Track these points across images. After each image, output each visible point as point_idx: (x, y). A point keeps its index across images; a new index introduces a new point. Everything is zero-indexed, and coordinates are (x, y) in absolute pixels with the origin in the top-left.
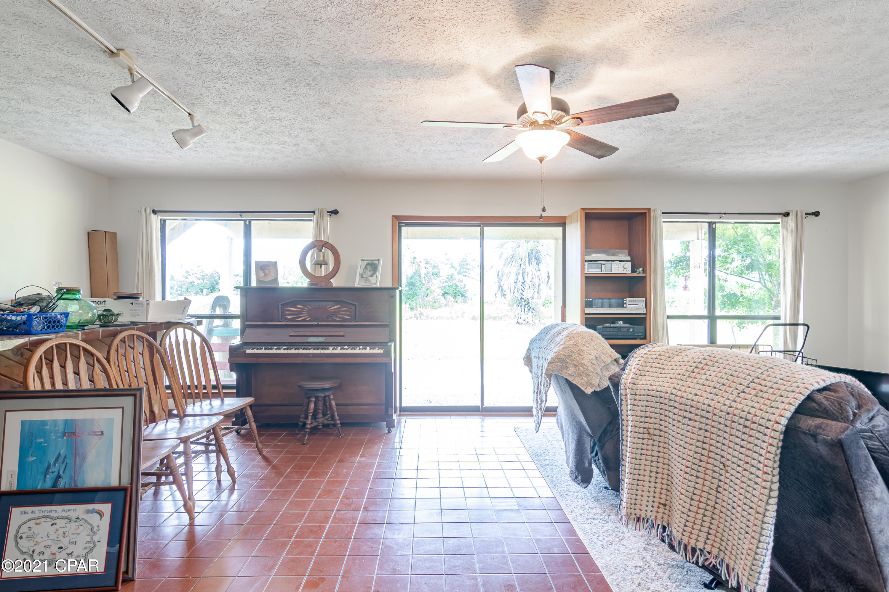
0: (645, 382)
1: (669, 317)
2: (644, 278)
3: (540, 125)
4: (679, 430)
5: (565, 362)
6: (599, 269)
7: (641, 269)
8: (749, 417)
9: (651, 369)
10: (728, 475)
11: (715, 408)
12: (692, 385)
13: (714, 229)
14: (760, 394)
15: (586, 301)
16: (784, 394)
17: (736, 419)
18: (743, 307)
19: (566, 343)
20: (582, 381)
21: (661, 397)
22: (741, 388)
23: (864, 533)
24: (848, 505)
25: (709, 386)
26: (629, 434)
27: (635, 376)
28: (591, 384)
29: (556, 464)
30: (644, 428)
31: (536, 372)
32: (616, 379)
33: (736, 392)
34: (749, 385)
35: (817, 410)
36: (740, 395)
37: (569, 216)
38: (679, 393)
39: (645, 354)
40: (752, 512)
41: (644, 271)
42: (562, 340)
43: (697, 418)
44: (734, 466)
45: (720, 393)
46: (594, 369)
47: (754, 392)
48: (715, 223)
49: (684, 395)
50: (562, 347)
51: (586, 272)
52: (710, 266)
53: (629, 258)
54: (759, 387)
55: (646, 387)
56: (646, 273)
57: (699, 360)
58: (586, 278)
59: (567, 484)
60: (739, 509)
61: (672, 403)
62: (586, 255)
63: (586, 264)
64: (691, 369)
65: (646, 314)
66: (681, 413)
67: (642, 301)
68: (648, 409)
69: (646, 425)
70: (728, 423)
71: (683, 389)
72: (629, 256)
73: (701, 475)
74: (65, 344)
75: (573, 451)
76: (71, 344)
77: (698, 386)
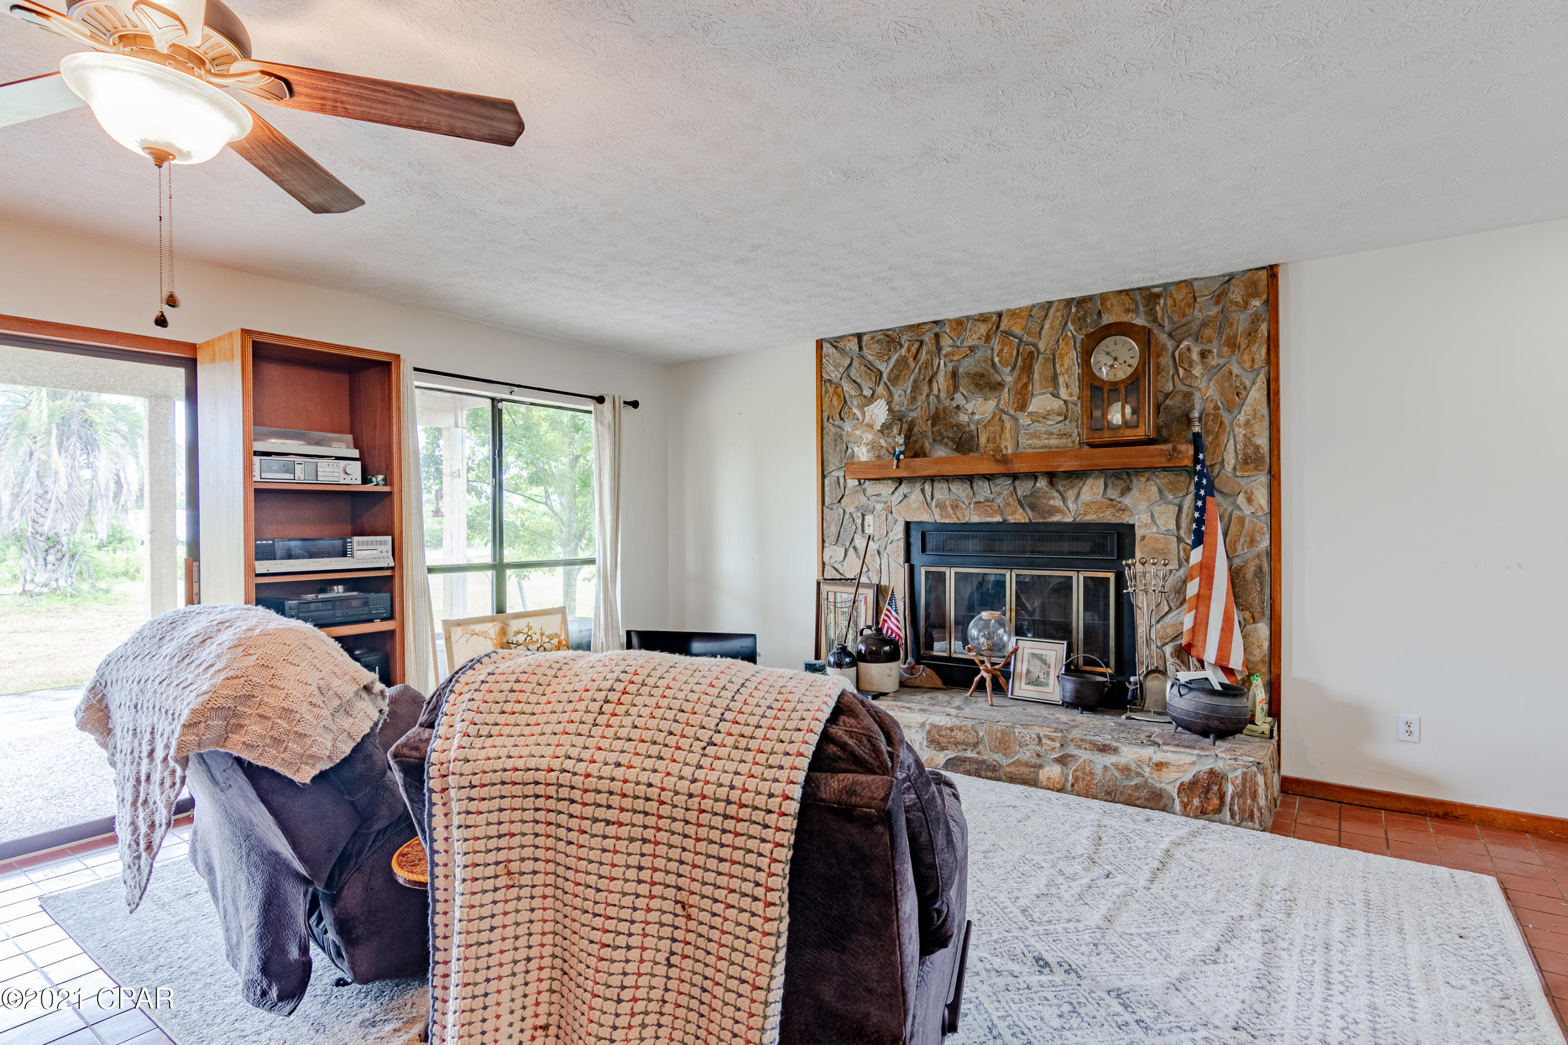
0: (493, 753)
1: (431, 570)
2: (390, 494)
3: (156, 53)
4: (583, 852)
5: (234, 716)
6: (287, 472)
7: (380, 477)
8: (735, 795)
9: (502, 719)
10: (692, 925)
11: (663, 789)
12: (604, 744)
13: (500, 411)
14: (743, 743)
15: (257, 546)
16: (785, 736)
17: (707, 804)
18: (525, 543)
19: (235, 665)
20: (286, 755)
21: (537, 783)
22: (705, 735)
23: (894, 953)
24: (879, 915)
25: (643, 741)
26: (459, 887)
27: (466, 741)
28: (311, 757)
29: (194, 968)
30: (497, 863)
31: (127, 748)
32: (415, 754)
33: (698, 746)
34: (719, 727)
35: (840, 758)
36: (706, 752)
37: (208, 343)
38: (581, 767)
39: (483, 682)
40: (745, 989)
41: (386, 482)
42: (219, 656)
43: (625, 817)
44: (706, 904)
45: (667, 753)
46: (317, 717)
47: (730, 741)
48: (502, 400)
49: (593, 769)
50: (223, 676)
51: (257, 478)
52: (494, 476)
53: (356, 453)
54: (736, 729)
55: (498, 765)
56: (392, 485)
57: (608, 685)
58: (257, 491)
59: (233, 1018)
60: (719, 991)
61: (564, 792)
62: (255, 440)
63: (256, 459)
64: (595, 707)
65: (392, 568)
66: (589, 811)
67: (385, 543)
68: (505, 816)
69: (502, 856)
70: (692, 816)
71: (586, 755)
72: (356, 447)
73: (635, 941)
75: (253, 930)
77: (618, 745)
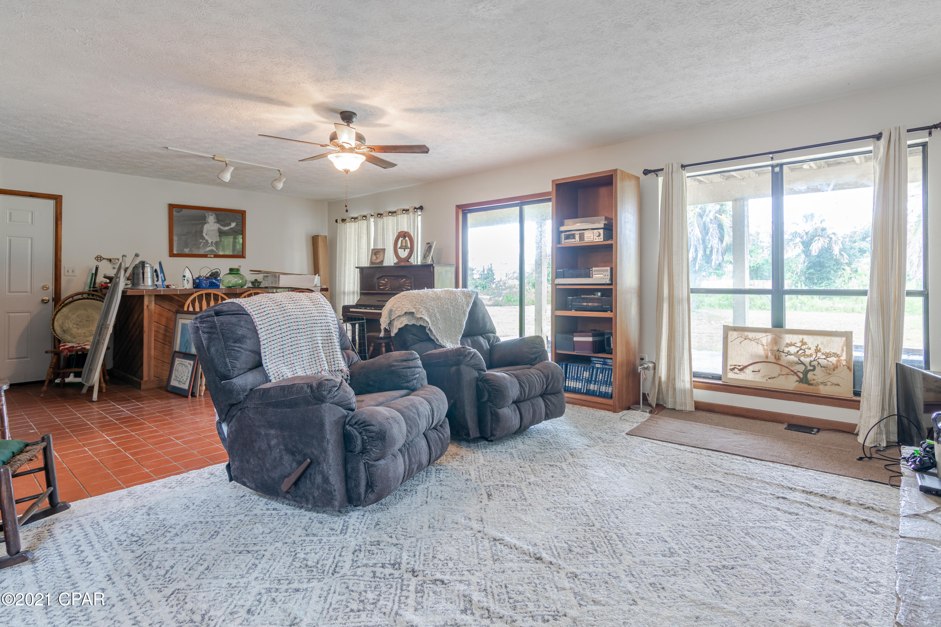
2: (612, 245)
6: (573, 238)
15: (557, 272)
48: (779, 165)
51: (563, 243)
56: (613, 240)
63: (562, 234)
65: (611, 284)
67: (608, 270)
74: (211, 293)
76: (214, 294)
